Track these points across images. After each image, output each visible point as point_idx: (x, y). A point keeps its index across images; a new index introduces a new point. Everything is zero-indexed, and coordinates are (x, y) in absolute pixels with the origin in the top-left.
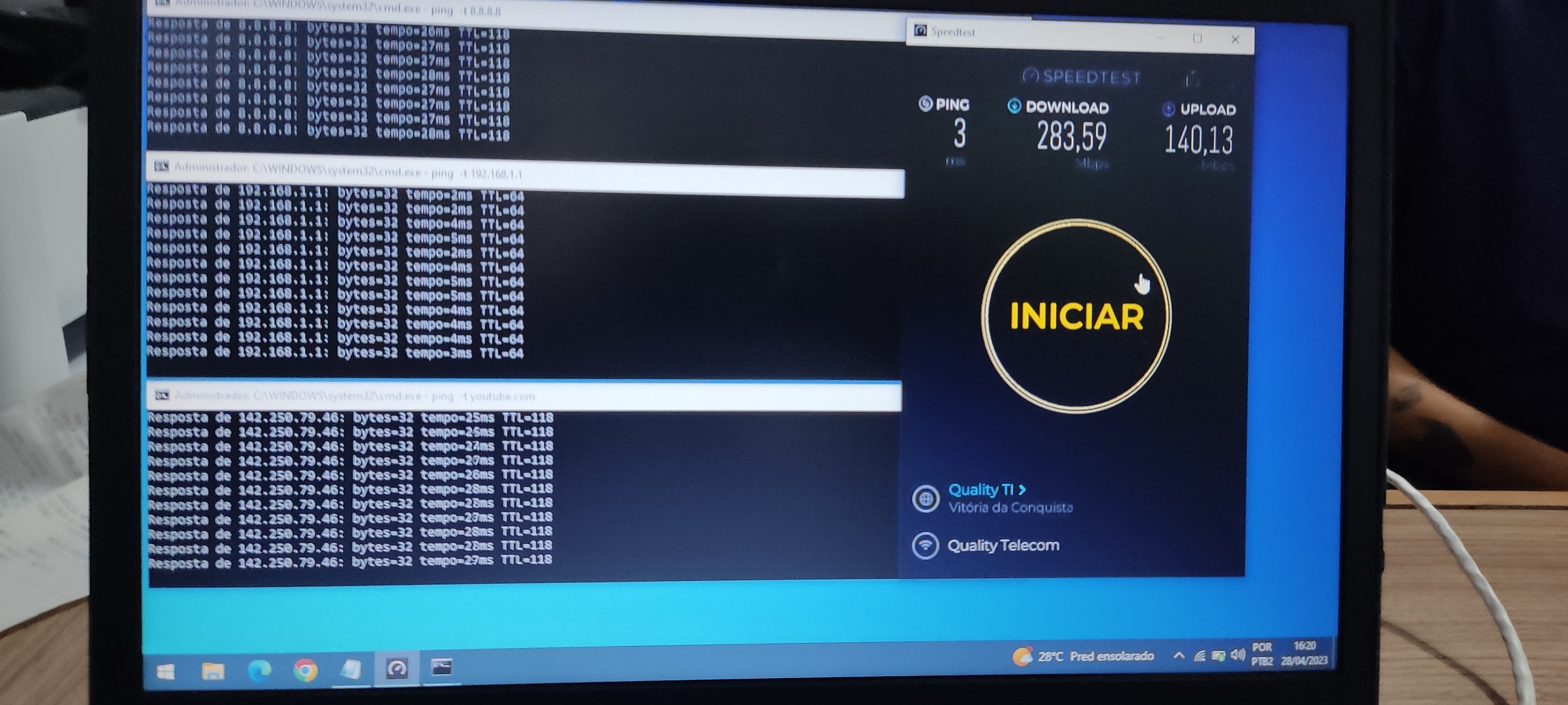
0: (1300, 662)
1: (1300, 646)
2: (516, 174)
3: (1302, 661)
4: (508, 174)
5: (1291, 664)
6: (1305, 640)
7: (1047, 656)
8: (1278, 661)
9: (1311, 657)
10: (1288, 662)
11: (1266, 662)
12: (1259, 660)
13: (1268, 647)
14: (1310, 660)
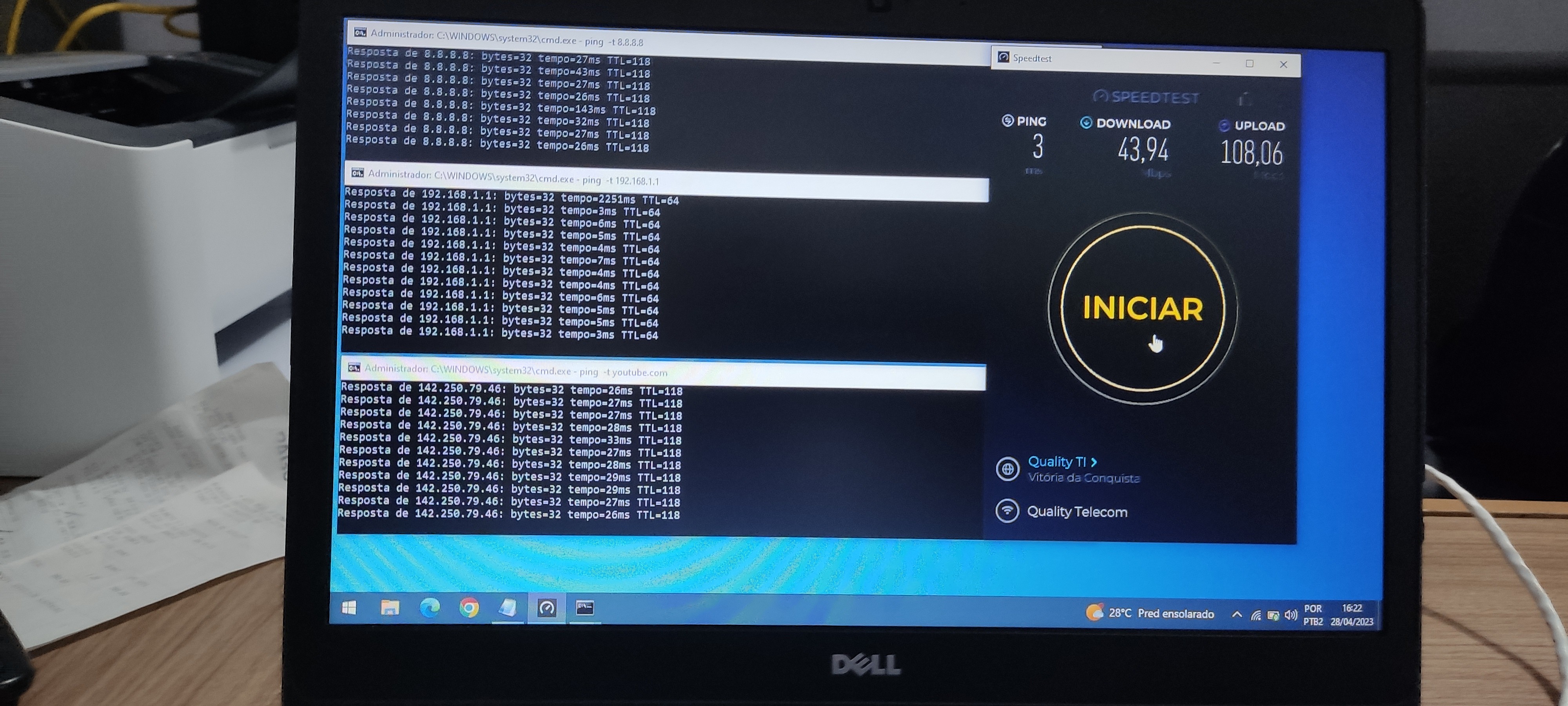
0: (1348, 623)
1: (1348, 608)
2: (654, 181)
3: (1349, 622)
4: (647, 181)
5: (1340, 624)
6: (1352, 603)
7: (1116, 613)
8: (1328, 622)
9: (1359, 619)
10: (1337, 622)
11: (1317, 622)
12: (1310, 620)
13: (1318, 608)
14: (1357, 621)
